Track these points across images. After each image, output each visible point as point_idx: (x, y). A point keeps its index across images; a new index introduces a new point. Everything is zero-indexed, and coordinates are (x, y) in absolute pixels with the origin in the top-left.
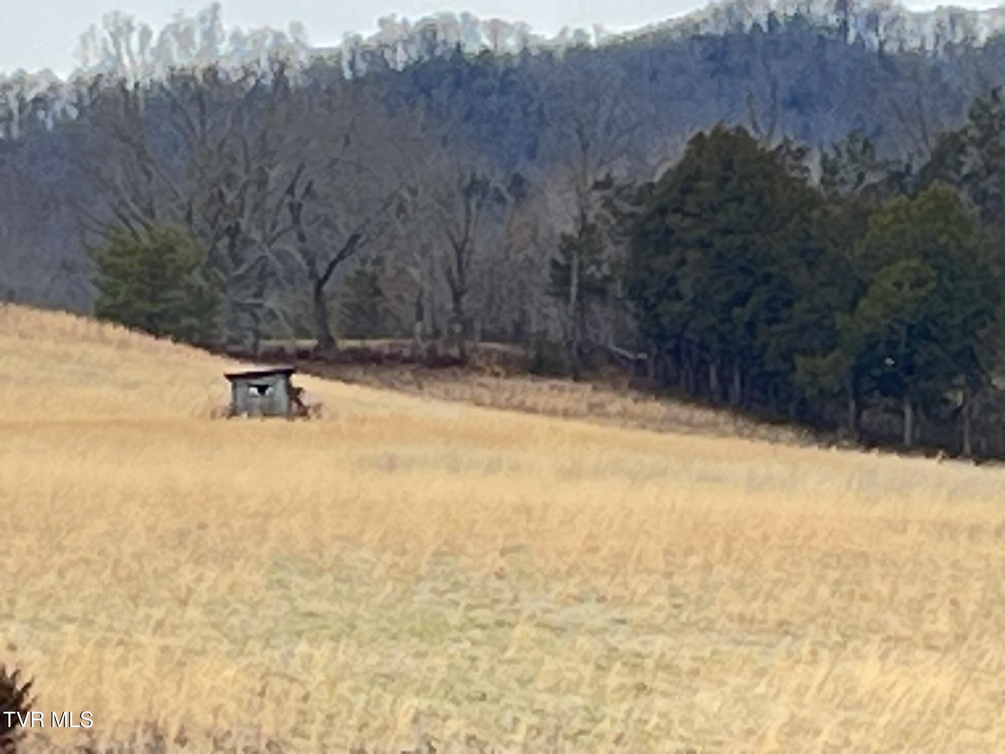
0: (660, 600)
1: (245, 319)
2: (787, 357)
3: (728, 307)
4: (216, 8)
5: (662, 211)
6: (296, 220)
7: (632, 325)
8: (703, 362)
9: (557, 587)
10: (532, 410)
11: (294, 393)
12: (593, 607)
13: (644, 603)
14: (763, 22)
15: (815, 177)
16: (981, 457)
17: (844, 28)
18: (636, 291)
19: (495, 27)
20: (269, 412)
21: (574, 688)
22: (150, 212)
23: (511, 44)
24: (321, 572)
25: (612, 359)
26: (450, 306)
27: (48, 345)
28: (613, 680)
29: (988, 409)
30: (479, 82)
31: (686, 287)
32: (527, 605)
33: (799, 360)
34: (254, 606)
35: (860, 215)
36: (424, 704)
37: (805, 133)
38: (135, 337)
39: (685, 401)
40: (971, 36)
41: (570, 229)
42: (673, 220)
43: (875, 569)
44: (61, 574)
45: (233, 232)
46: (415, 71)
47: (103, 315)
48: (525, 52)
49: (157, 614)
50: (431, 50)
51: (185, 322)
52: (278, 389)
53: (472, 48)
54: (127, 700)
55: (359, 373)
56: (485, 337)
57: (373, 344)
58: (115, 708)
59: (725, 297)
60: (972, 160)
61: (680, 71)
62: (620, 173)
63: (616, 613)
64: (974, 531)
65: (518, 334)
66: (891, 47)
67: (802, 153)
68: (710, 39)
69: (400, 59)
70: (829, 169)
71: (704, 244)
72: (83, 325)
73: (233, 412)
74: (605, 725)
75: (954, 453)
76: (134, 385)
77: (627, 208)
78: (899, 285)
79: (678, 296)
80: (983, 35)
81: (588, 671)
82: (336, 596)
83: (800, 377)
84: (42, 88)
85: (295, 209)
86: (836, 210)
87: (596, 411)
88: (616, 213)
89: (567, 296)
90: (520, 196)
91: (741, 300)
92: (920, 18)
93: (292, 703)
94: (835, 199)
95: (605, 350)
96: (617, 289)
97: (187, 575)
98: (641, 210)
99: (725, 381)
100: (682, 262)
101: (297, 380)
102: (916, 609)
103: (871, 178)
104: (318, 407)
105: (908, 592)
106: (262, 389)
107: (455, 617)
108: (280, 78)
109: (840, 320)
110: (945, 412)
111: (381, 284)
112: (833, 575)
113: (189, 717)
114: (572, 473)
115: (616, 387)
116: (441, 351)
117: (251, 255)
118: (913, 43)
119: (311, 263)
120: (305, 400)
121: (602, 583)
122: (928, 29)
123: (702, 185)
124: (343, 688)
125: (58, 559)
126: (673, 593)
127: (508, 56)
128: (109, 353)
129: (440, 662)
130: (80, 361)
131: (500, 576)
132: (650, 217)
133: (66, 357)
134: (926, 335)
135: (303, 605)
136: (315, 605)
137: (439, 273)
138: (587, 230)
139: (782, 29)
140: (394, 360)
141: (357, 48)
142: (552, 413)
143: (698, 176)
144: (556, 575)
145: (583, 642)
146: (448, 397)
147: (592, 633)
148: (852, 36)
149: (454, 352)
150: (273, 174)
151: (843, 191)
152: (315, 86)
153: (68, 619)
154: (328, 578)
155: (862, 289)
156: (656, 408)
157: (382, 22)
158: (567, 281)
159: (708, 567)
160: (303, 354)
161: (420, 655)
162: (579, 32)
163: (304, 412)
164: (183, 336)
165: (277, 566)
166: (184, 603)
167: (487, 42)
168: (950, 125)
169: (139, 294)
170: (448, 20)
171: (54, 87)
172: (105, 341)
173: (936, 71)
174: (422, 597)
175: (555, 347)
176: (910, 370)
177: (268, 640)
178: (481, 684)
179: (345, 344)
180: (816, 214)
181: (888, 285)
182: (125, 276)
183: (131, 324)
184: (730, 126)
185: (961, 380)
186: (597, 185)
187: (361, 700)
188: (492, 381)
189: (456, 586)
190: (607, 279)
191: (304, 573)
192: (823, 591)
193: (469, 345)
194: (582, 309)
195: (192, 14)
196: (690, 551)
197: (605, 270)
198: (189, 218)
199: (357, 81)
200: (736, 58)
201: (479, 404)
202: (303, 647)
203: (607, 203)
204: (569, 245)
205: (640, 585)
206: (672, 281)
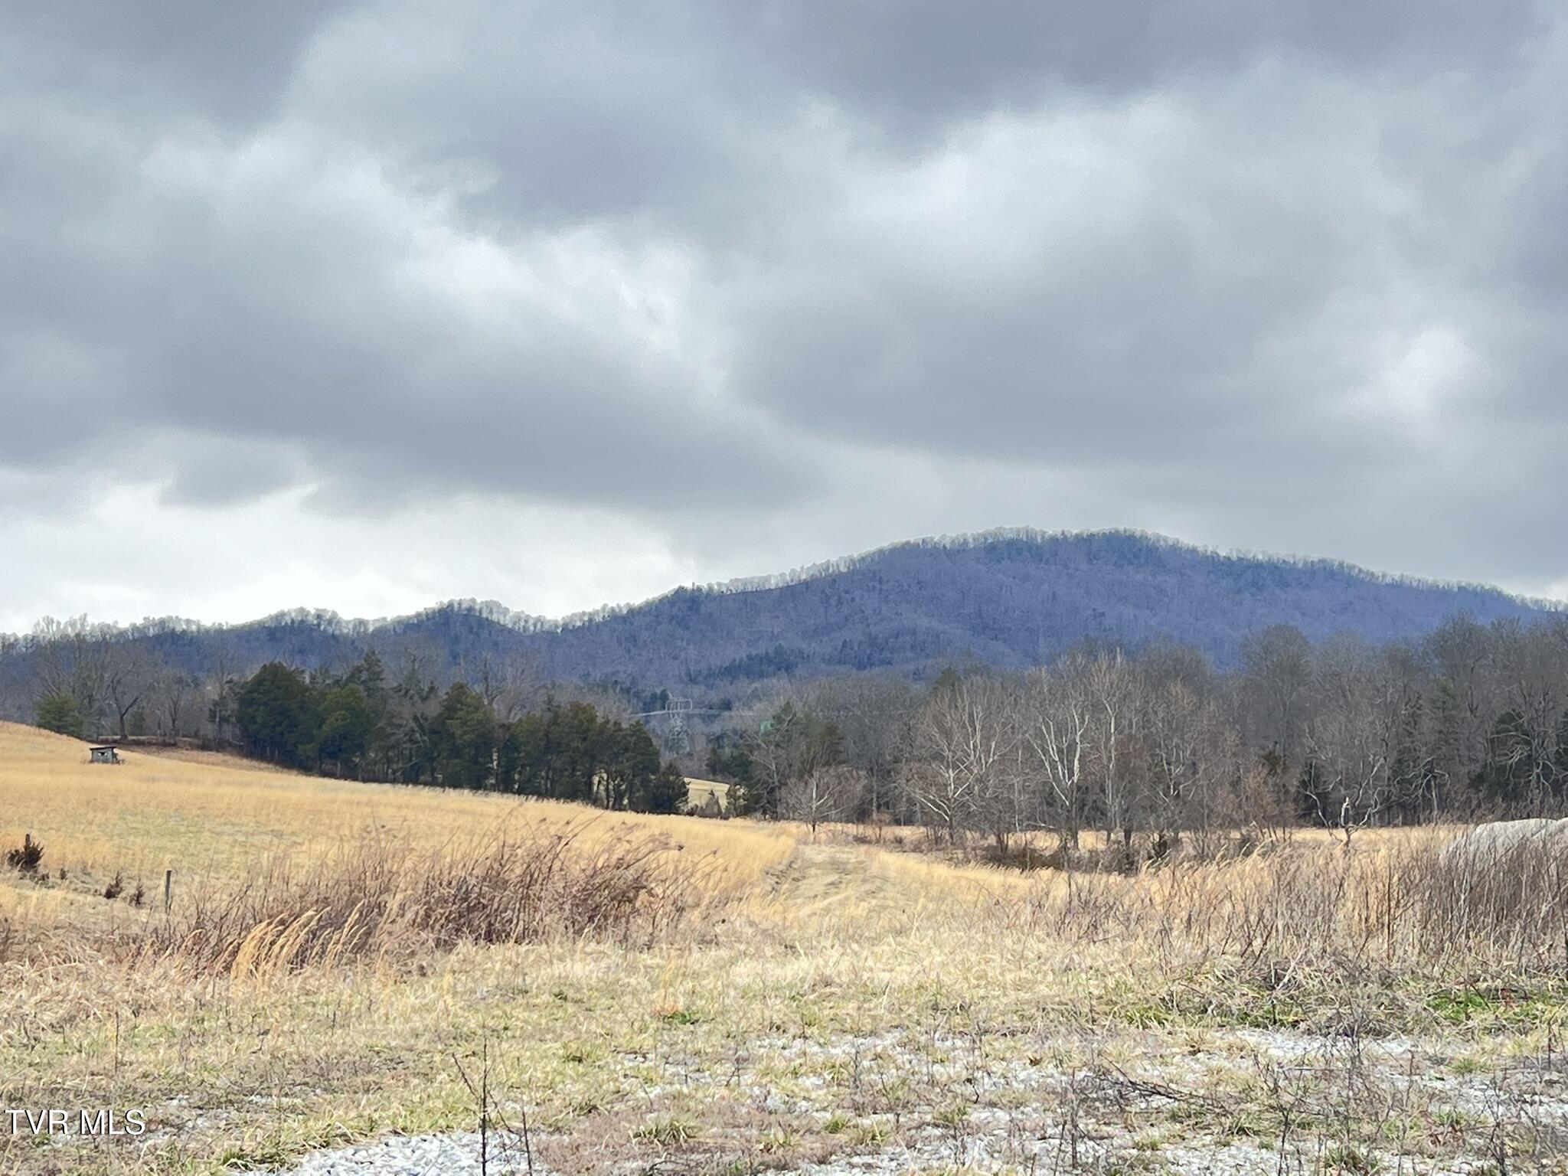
0: (252, 824)
1: (93, 729)
2: (295, 745)
3: (274, 726)
4: (85, 615)
5: (250, 692)
6: (114, 692)
7: (238, 732)
8: (264, 747)
9: (217, 820)
10: (201, 763)
11: (114, 755)
12: (230, 827)
13: (247, 825)
14: (289, 622)
15: (307, 681)
16: (365, 781)
17: (319, 625)
18: (240, 720)
19: (188, 621)
20: (106, 761)
21: (223, 852)
22: (59, 689)
23: (194, 628)
24: (136, 815)
25: (230, 744)
26: (171, 725)
27: (20, 737)
28: (236, 850)
29: (367, 765)
30: (181, 642)
31: (259, 720)
32: (207, 826)
33: (300, 746)
34: (115, 825)
35: (323, 695)
36: (173, 857)
37: (304, 663)
38: (53, 734)
39: (257, 760)
40: (366, 629)
41: (216, 698)
42: (255, 695)
43: (325, 815)
44: (48, 814)
45: (90, 697)
46: (157, 637)
47: (40, 726)
48: (198, 631)
49: (82, 828)
50: (163, 629)
51: (72, 729)
52: (109, 754)
53: (178, 629)
54: (74, 854)
55: (136, 748)
56: (183, 736)
57: (141, 738)
58: (70, 857)
59: (273, 723)
60: (364, 676)
61: (258, 639)
62: (236, 678)
63: (237, 828)
64: (358, 804)
65: (196, 735)
66: (337, 632)
67: (303, 672)
68: (269, 628)
69: (151, 632)
70: (313, 678)
71: (265, 704)
72: (33, 729)
73: (92, 761)
74: (233, 864)
75: (355, 779)
76: (52, 751)
77: (237, 690)
78: (337, 720)
79: (256, 722)
80: (371, 629)
81: (227, 847)
82: (142, 822)
83: (299, 752)
84: (12, 640)
85: (114, 689)
86: (315, 693)
87: (225, 763)
88: (233, 692)
89: (214, 722)
90: (197, 685)
91: (280, 725)
92: (348, 622)
93: (130, 857)
94: (314, 689)
95: (228, 741)
96: (233, 719)
97: (91, 815)
98: (242, 691)
99: (273, 753)
100: (257, 710)
101: (115, 751)
102: (338, 828)
103: (328, 682)
104: (123, 761)
105: (335, 822)
106: (103, 754)
107: (183, 829)
108: (104, 639)
109: (315, 731)
110: (352, 765)
111: (144, 716)
112: (311, 817)
113: (95, 860)
114: (219, 784)
115: (232, 755)
116: (167, 741)
117: (96, 705)
118: (345, 631)
119: (119, 708)
120: (119, 758)
121: (233, 819)
122: (351, 626)
123: (266, 683)
124: (146, 851)
125: (47, 809)
126: (257, 822)
127: (192, 632)
128: (42, 740)
129: (179, 844)
130: (32, 742)
131: (198, 816)
132: (246, 694)
133: (26, 741)
134: (346, 738)
135: (131, 825)
136: (134, 825)
137: (167, 713)
138: (222, 698)
139: (296, 625)
140: (150, 744)
141: (135, 628)
142: (208, 763)
143: (264, 680)
144: (217, 816)
145: (226, 838)
146: (169, 758)
147: (229, 835)
148: (322, 628)
149: (172, 741)
150: (106, 676)
151: (318, 686)
152: (118, 642)
153: (51, 829)
154: (139, 817)
155: (323, 721)
156: (245, 762)
157: (145, 619)
158: (215, 717)
159: (269, 815)
160: (115, 741)
161: (171, 841)
162: (220, 624)
163: (118, 762)
164: (70, 734)
165: (122, 812)
166: (91, 824)
167: (184, 627)
168: (357, 663)
169: (54, 719)
170: (170, 618)
171: (16, 640)
172: (41, 735)
173: (353, 642)
174: (171, 823)
175: (209, 740)
176: (340, 750)
177: (120, 836)
178: (191, 850)
179: (131, 738)
180: (307, 694)
181: (332, 719)
182: (49, 712)
183: (51, 729)
184: (277, 661)
185: (358, 753)
186: (227, 682)
187: (152, 856)
188: (186, 752)
189: (183, 820)
190: (230, 716)
191: (131, 815)
192: (307, 822)
193: (177, 739)
194: (220, 726)
195: (77, 617)
196: (262, 809)
197: (229, 712)
198: (73, 691)
199: (135, 640)
200: (278, 635)
201: (181, 760)
202: (132, 838)
203: (230, 688)
204: (216, 704)
205: (245, 820)
206: (254, 717)
